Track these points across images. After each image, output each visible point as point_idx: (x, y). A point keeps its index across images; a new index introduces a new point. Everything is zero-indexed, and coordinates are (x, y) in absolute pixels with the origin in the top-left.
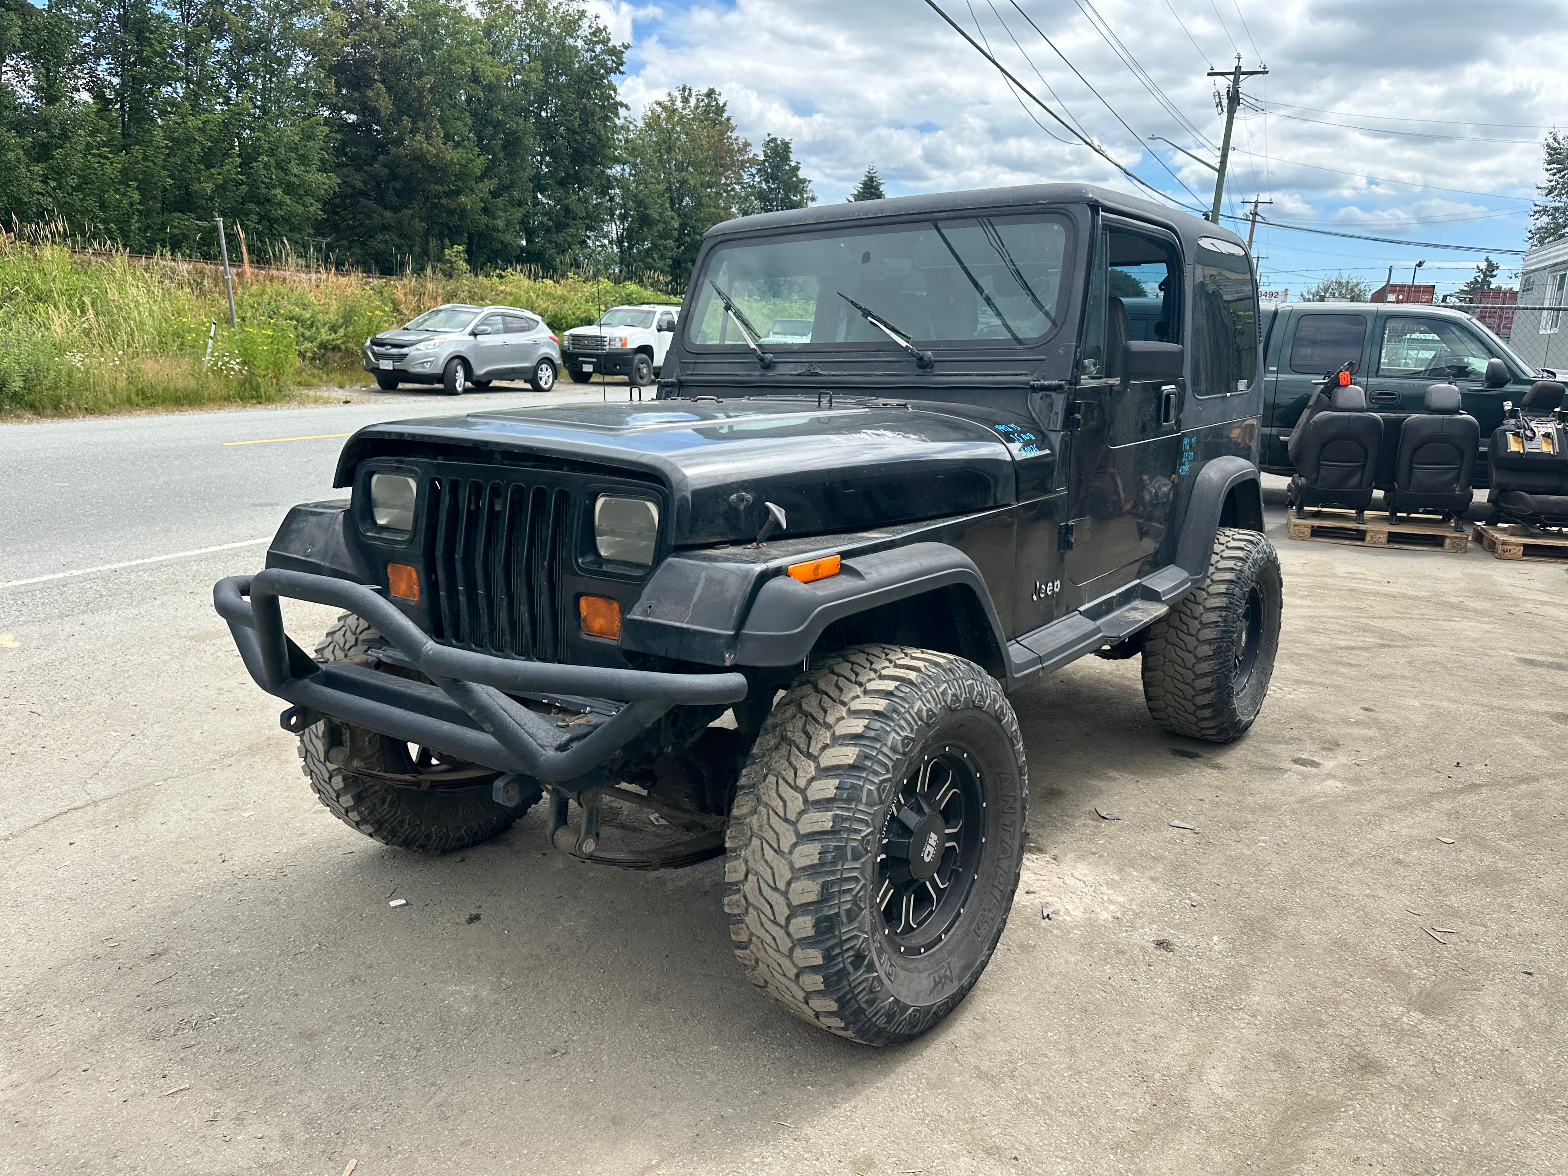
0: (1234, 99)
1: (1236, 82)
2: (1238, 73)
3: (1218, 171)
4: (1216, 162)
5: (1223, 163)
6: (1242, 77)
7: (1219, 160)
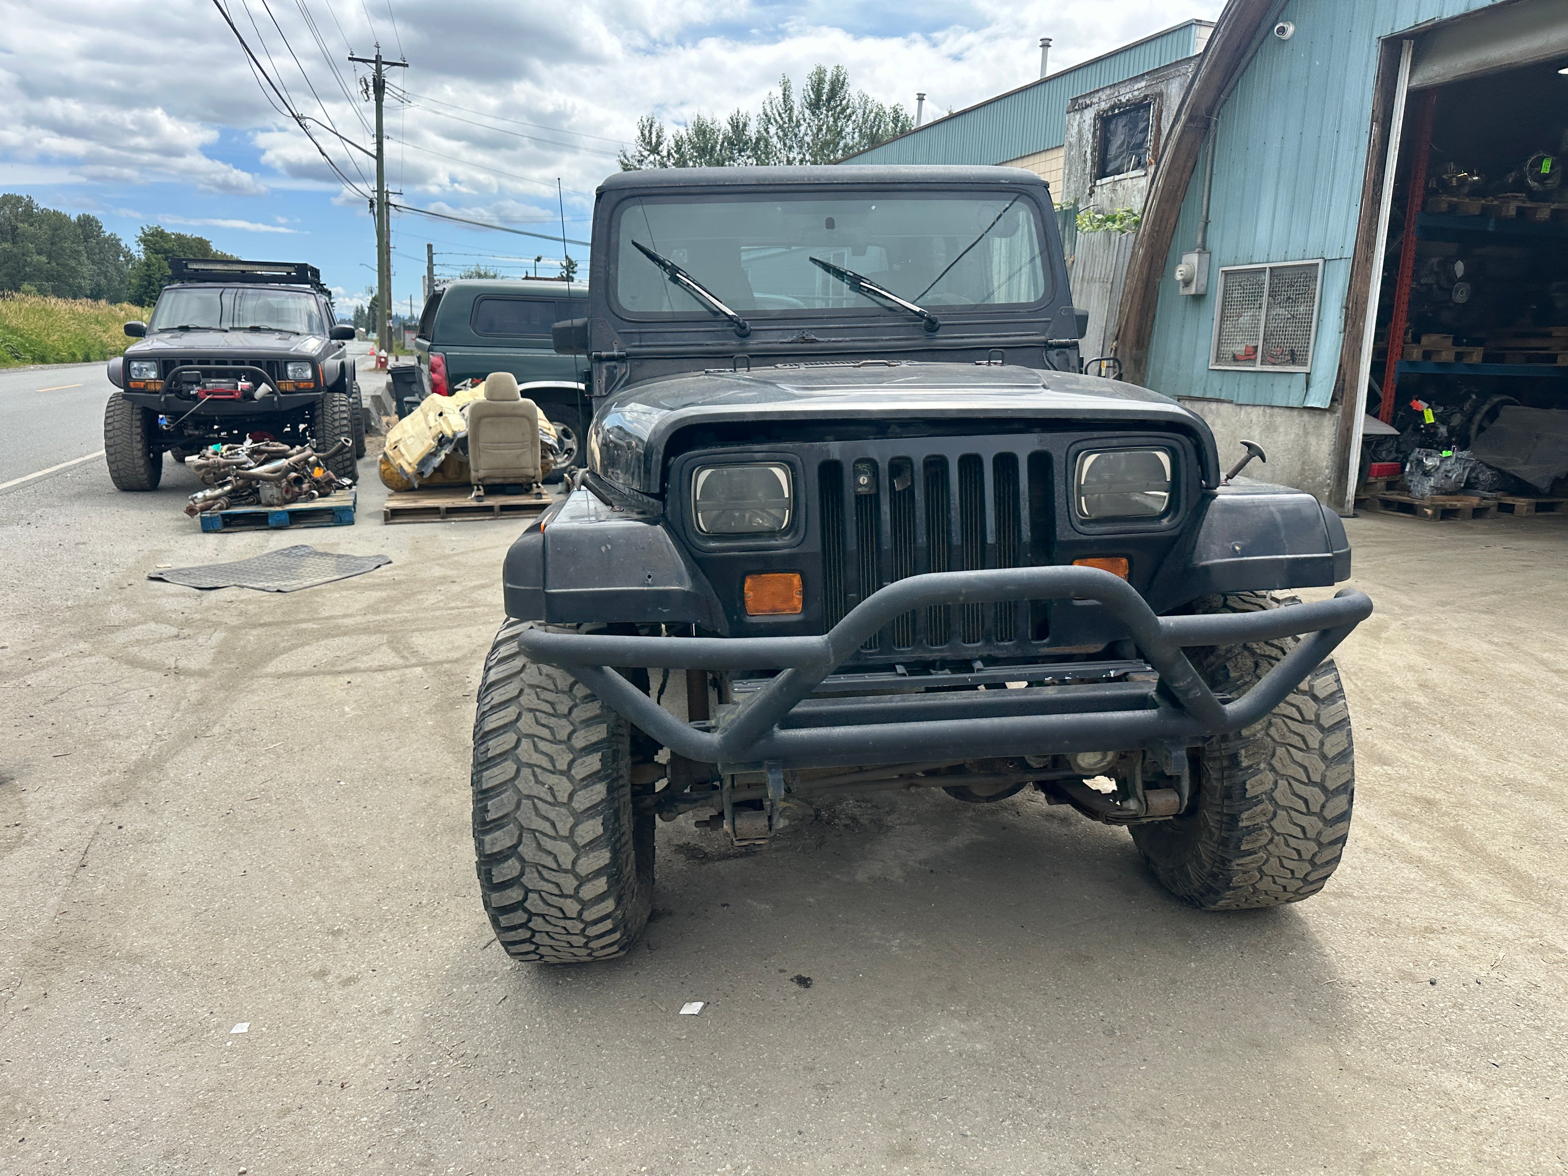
0: (379, 87)
1: (379, 70)
2: (378, 61)
3: (376, 158)
4: (373, 149)
5: (380, 149)
6: (384, 67)
7: (375, 146)
